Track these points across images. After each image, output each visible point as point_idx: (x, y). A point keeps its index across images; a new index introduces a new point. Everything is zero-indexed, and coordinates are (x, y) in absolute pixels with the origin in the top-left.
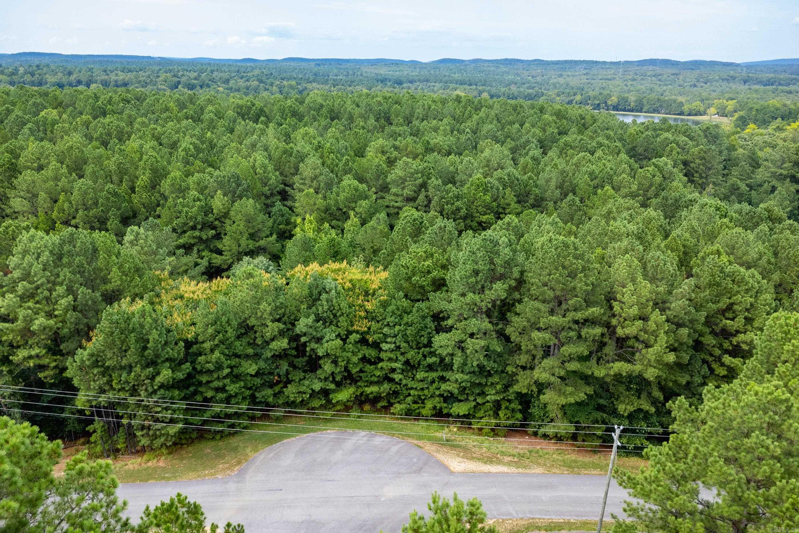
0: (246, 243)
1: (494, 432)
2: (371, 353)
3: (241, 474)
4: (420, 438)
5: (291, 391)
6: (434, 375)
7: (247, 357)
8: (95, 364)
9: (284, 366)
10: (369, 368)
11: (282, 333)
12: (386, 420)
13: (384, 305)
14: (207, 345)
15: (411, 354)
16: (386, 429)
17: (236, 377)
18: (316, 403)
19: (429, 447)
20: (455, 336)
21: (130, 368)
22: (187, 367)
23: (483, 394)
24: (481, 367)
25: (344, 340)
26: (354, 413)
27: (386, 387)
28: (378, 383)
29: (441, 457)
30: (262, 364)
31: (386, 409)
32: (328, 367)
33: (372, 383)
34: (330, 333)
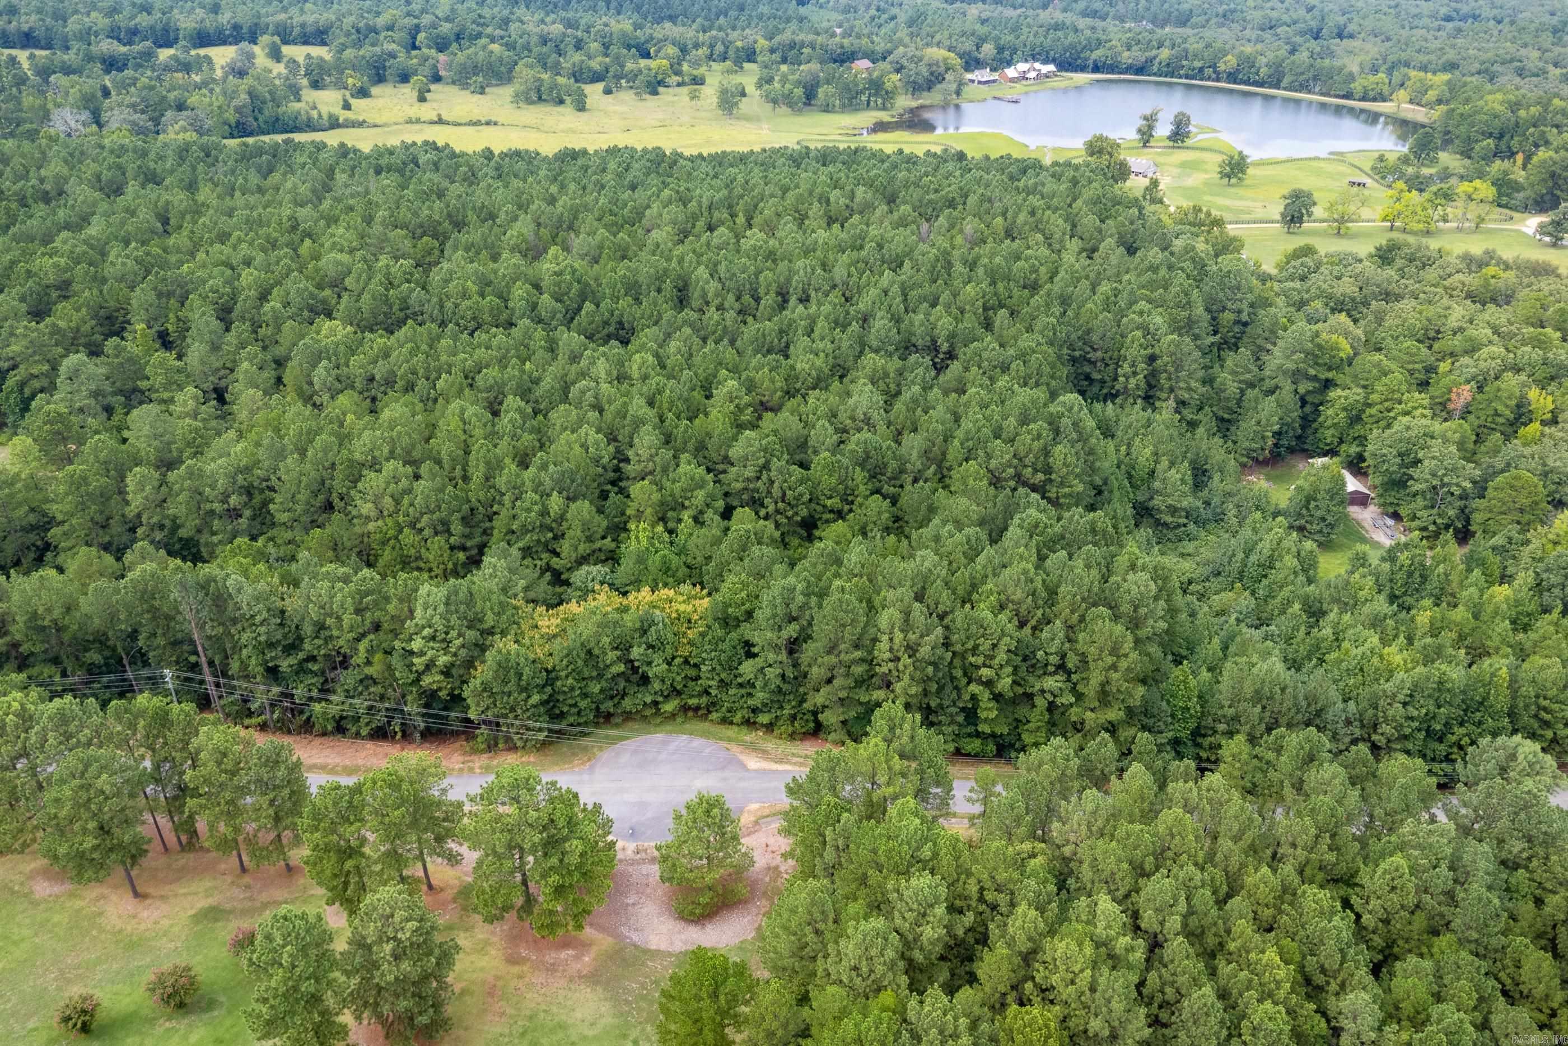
0: (583, 548)
1: (792, 736)
2: (692, 673)
3: (592, 768)
4: (730, 740)
5: (627, 704)
6: (743, 691)
7: (592, 678)
8: (485, 690)
9: (622, 684)
10: (691, 684)
11: (619, 659)
12: (706, 725)
13: (703, 635)
14: (563, 674)
15: (723, 676)
16: (705, 734)
17: (585, 695)
18: (648, 712)
19: (734, 748)
20: (759, 661)
21: (509, 694)
22: (548, 689)
23: (782, 708)
24: (780, 690)
25: (669, 664)
26: (679, 720)
27: (704, 700)
28: (700, 695)
29: (743, 758)
30: (604, 684)
31: (705, 717)
32: (657, 686)
33: (692, 696)
34: (658, 659)
